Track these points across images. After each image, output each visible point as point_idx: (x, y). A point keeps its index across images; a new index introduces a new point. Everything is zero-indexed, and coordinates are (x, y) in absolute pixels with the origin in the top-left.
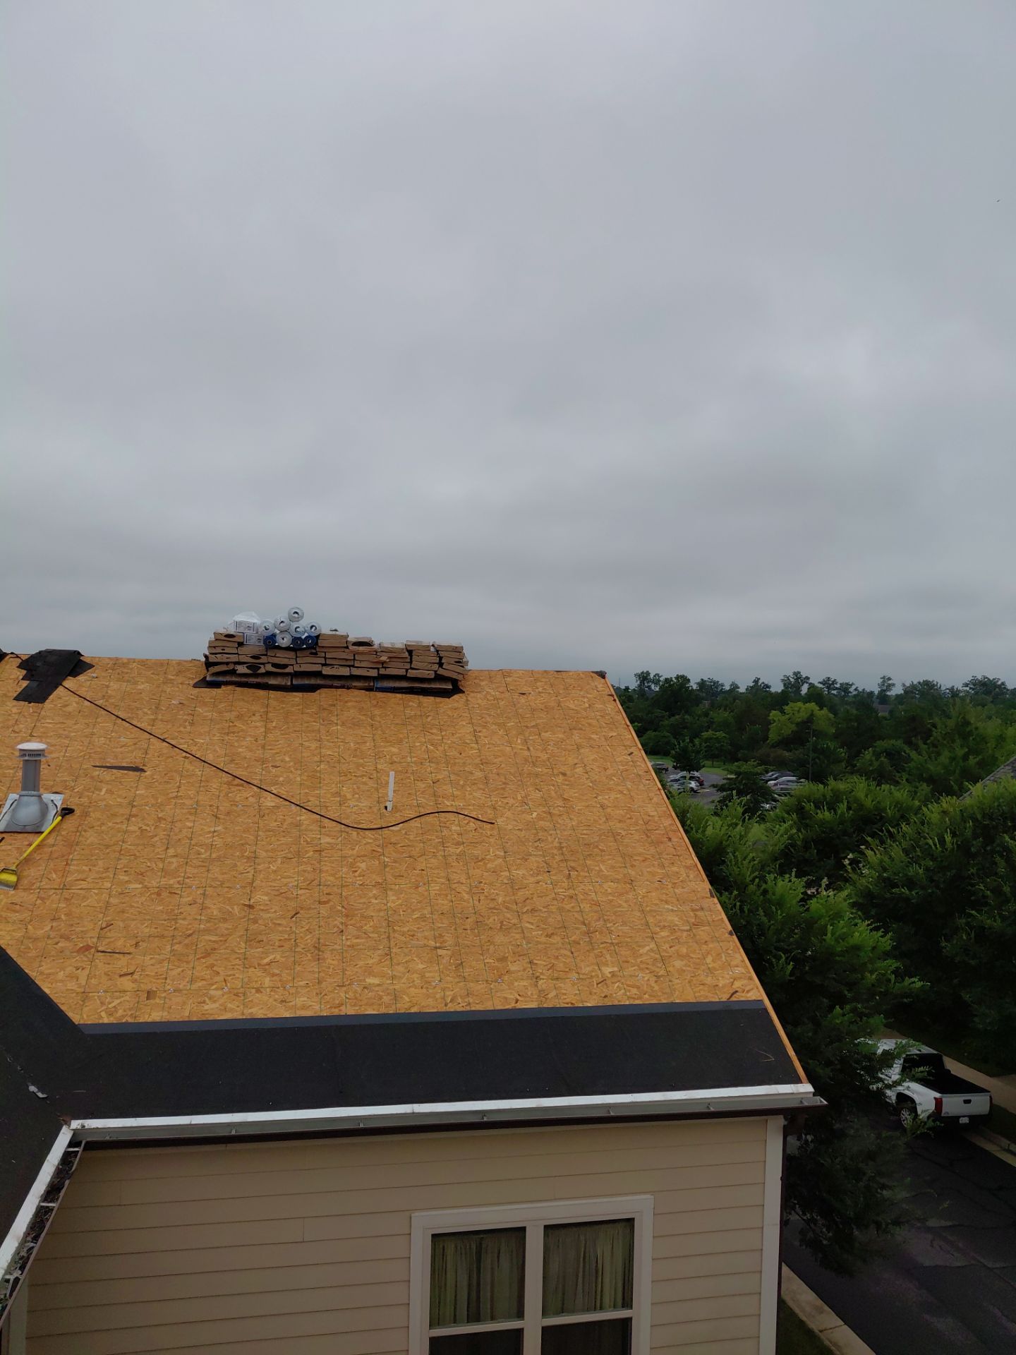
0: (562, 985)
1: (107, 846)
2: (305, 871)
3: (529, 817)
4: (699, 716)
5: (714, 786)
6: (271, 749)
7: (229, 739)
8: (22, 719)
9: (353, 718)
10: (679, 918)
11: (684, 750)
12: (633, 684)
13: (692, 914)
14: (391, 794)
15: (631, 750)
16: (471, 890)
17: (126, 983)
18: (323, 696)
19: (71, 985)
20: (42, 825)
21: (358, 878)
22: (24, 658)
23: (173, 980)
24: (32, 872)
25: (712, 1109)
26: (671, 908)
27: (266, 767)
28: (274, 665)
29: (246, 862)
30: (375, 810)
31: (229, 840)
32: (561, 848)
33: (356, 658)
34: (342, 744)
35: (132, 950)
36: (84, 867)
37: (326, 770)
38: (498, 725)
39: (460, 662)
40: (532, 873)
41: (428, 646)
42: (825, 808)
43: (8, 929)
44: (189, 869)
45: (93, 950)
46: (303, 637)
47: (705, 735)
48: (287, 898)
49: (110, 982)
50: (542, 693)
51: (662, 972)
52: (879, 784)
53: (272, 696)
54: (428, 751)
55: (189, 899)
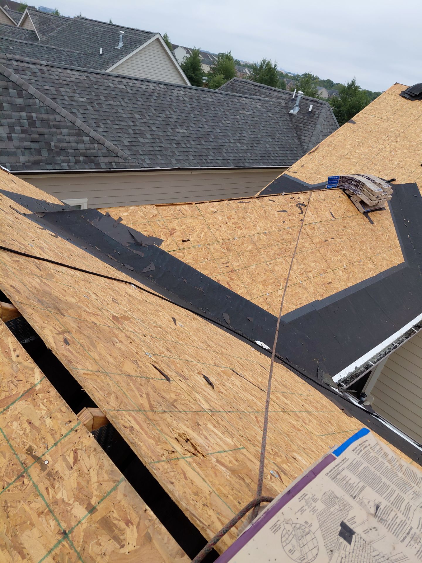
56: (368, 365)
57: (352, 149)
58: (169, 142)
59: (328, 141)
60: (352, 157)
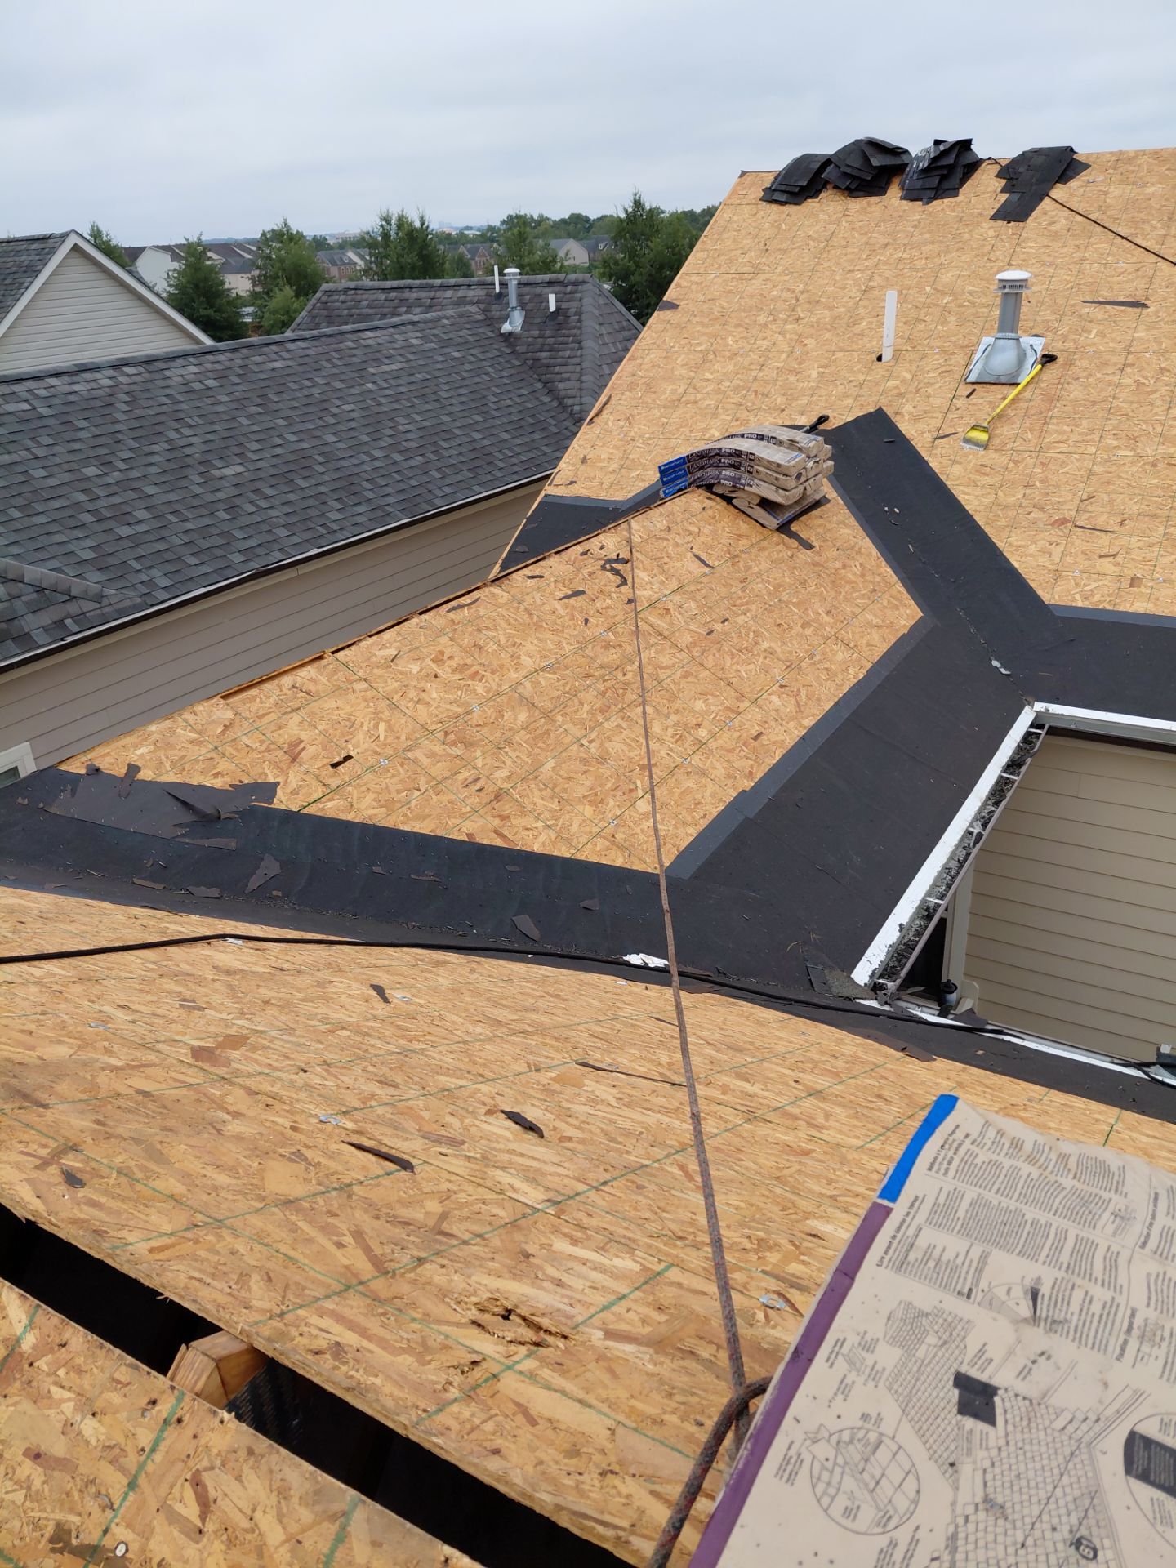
1: (1094, 403)
8: (999, 244)
17: (1107, 565)
19: (1043, 561)
20: (1018, 375)
22: (1005, 163)
23: (1164, 569)
24: (1005, 431)
35: (1116, 528)
36: (1065, 427)
43: (975, 493)
45: (1070, 524)
49: (1088, 562)
56: (928, 909)
57: (692, 374)
58: (204, 511)
59: (625, 374)
60: (699, 396)
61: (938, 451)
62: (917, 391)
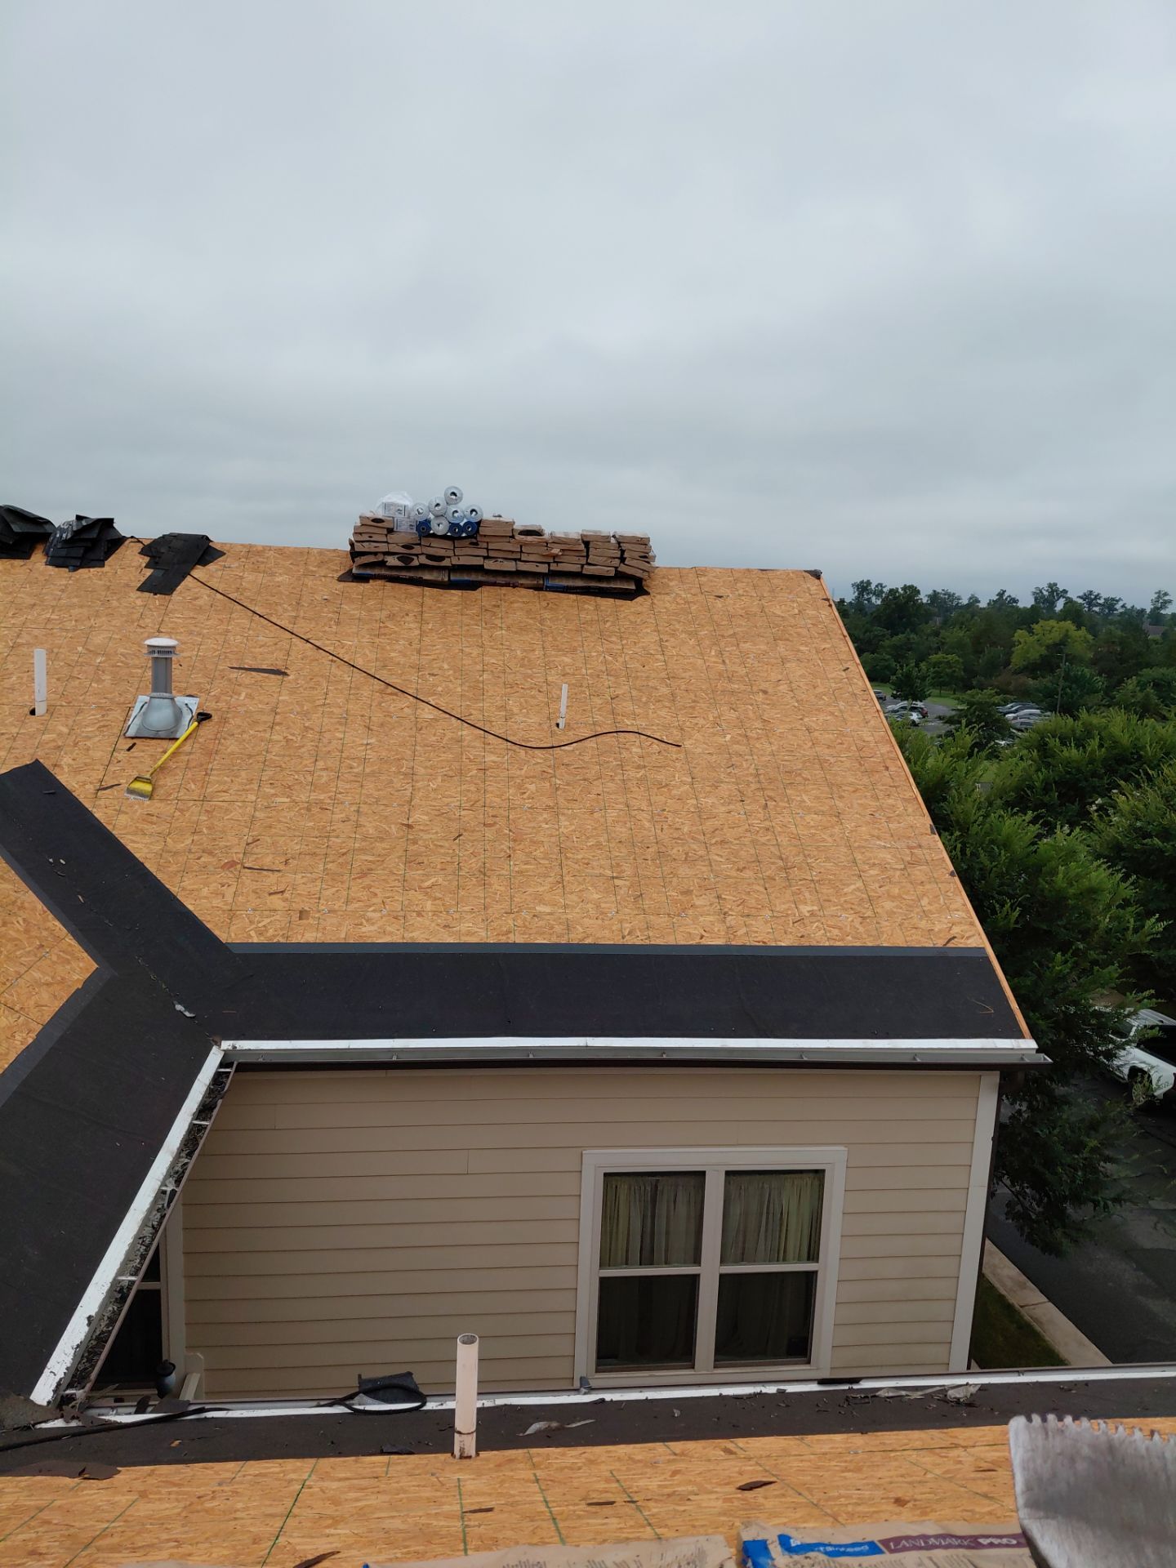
0: (754, 923)
1: (250, 756)
2: (469, 791)
3: (721, 740)
4: (929, 635)
5: (940, 718)
6: (427, 655)
7: (380, 642)
8: (148, 613)
9: (520, 622)
10: (892, 856)
11: (908, 676)
12: (850, 596)
13: (908, 851)
14: (563, 710)
15: (846, 666)
16: (653, 817)
17: (276, 902)
18: (485, 595)
19: (217, 902)
20: (176, 731)
21: (527, 801)
22: (146, 543)
23: (327, 901)
24: (168, 782)
25: (919, 1060)
26: (883, 844)
27: (422, 675)
28: (429, 557)
29: (403, 779)
30: (545, 727)
31: (384, 754)
32: (758, 775)
33: (524, 550)
34: (507, 651)
35: (282, 867)
36: (226, 778)
37: (489, 680)
38: (690, 633)
39: (646, 557)
40: (722, 801)
41: (608, 537)
42: (1073, 745)
43: (145, 841)
44: (340, 784)
45: (239, 866)
46: (462, 524)
47: (934, 658)
48: (450, 820)
49: (258, 900)
50: (743, 595)
51: (869, 913)
52: (1141, 718)
53: (427, 593)
54: (606, 662)
55: (341, 816)
56: (122, 1288)
61: (102, 802)
62: (76, 744)
